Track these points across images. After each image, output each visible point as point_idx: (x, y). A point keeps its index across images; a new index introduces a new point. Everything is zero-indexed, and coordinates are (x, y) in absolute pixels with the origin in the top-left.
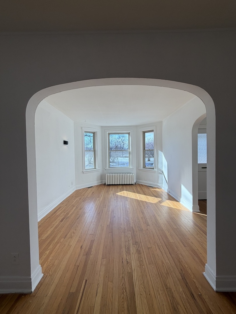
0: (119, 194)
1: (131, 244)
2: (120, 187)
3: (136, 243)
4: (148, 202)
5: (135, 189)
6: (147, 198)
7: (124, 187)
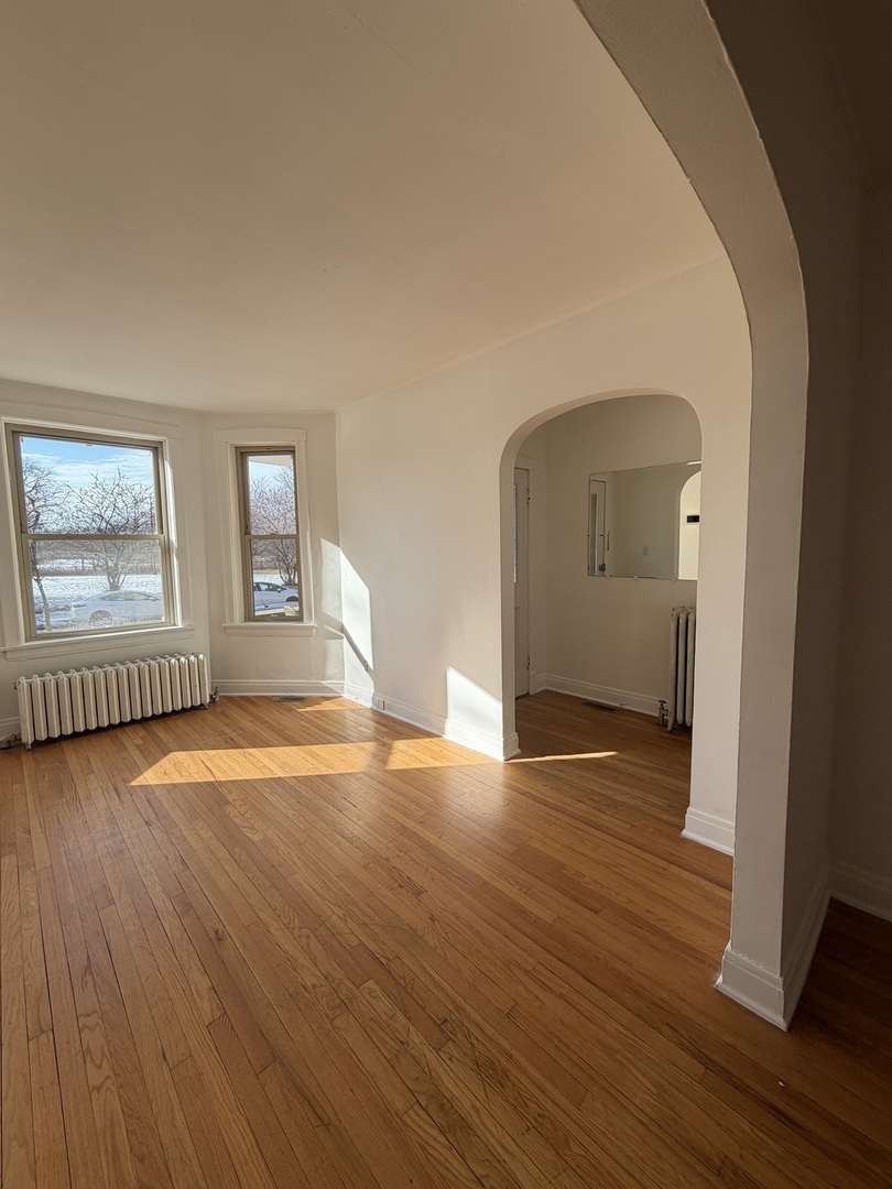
0: (150, 777)
1: (431, 1056)
2: (134, 738)
3: (444, 1030)
4: (332, 772)
5: (227, 730)
6: (314, 756)
7: (159, 730)
